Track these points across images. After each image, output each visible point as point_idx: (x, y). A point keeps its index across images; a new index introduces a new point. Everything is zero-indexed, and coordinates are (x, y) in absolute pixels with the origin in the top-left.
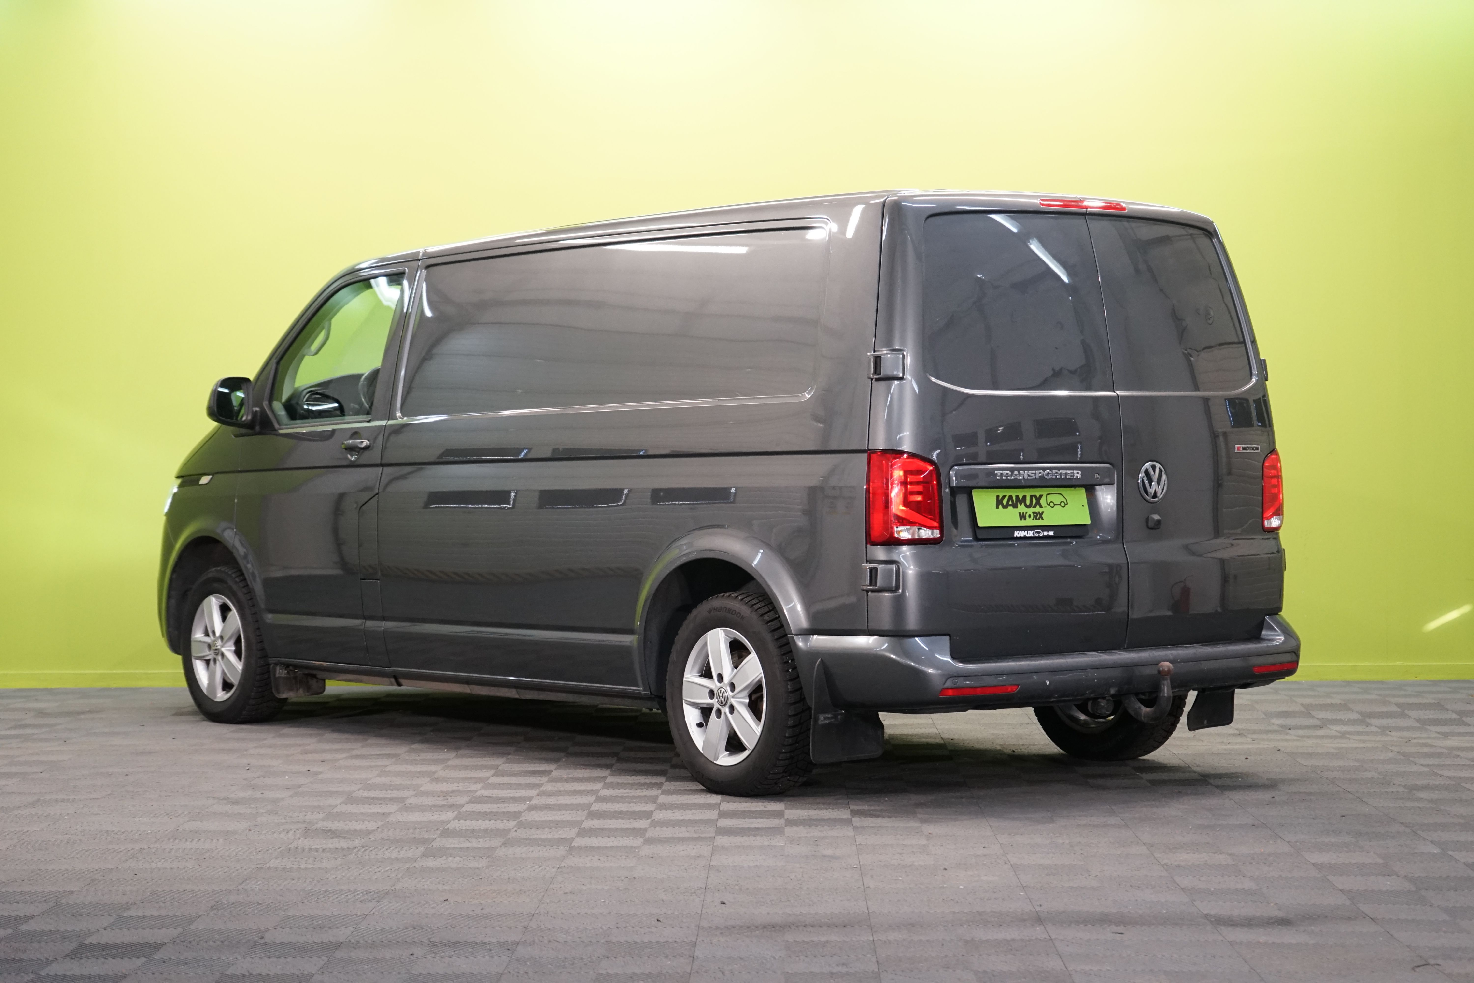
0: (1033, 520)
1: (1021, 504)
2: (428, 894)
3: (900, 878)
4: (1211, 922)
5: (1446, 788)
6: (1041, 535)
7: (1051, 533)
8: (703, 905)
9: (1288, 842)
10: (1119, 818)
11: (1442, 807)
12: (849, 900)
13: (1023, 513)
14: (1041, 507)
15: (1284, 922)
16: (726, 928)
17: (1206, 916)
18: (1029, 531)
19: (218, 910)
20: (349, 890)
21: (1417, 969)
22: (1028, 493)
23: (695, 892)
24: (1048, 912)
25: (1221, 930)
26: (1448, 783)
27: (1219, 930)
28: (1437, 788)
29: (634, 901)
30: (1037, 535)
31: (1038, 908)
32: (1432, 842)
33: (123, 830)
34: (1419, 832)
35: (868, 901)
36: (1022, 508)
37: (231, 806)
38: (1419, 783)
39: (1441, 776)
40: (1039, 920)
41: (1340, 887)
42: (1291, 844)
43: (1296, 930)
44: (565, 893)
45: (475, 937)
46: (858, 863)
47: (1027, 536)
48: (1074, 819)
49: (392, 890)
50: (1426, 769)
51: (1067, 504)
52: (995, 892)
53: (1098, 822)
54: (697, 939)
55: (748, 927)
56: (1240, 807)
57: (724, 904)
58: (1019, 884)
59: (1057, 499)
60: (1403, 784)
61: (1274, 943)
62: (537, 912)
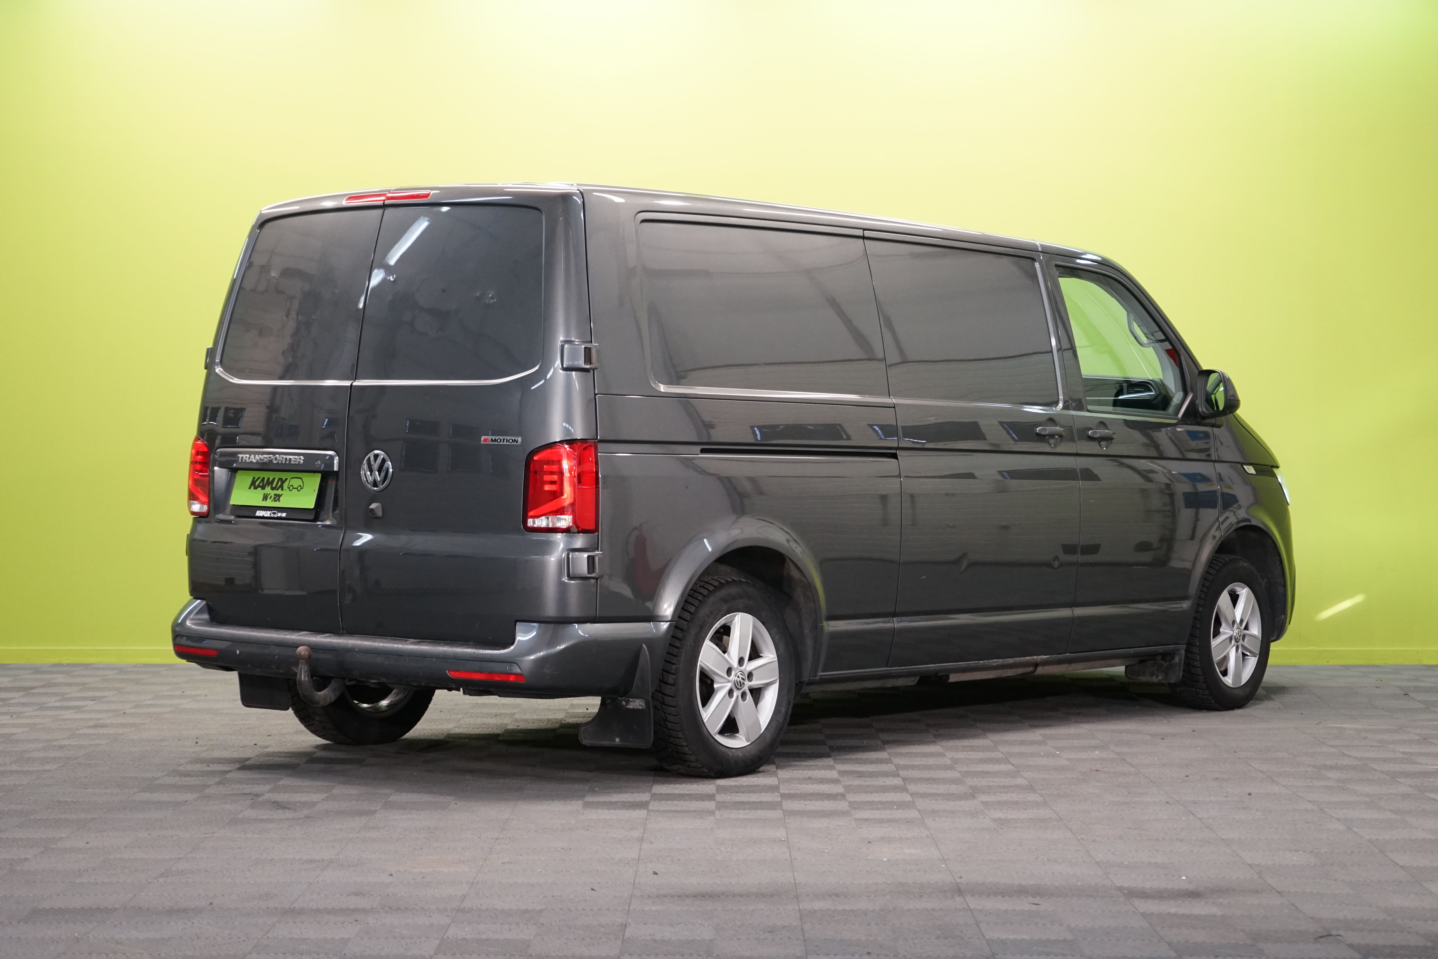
0: (272, 501)
1: (268, 486)
2: (371, 863)
3: (826, 851)
4: (1124, 894)
5: (1353, 768)
6: (276, 516)
7: (284, 515)
8: (636, 875)
9: (1200, 819)
10: (1038, 795)
11: (1349, 786)
12: (777, 871)
13: (267, 494)
14: (282, 490)
15: (1194, 895)
16: (658, 896)
17: (1120, 889)
18: (268, 512)
19: (167, 877)
20: (294, 859)
21: (1320, 940)
22: (278, 475)
23: (628, 863)
24: (967, 885)
25: (1134, 901)
26: (1355, 763)
27: (1131, 901)
28: (1344, 768)
29: (568, 871)
30: (272, 516)
31: (958, 880)
32: (1338, 819)
33: (75, 801)
34: (1325, 810)
35: (795, 873)
36: (268, 490)
37: (180, 778)
38: (1328, 763)
39: (1349, 756)
40: (959, 890)
41: (1250, 862)
42: (1202, 820)
43: (1206, 902)
44: (503, 863)
45: (416, 904)
46: (786, 836)
47: (265, 516)
48: (995, 796)
49: (336, 859)
50: (1333, 750)
51: (302, 488)
52: (917, 865)
53: (1017, 798)
54: (629, 907)
55: (679, 896)
56: (1154, 785)
57: (656, 874)
58: (941, 857)
59: (296, 483)
60: (1313, 764)
61: (1183, 914)
62: (476, 881)
